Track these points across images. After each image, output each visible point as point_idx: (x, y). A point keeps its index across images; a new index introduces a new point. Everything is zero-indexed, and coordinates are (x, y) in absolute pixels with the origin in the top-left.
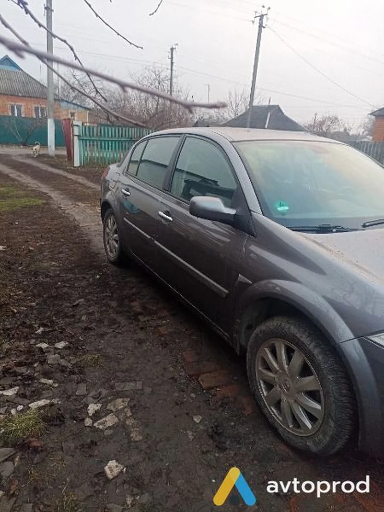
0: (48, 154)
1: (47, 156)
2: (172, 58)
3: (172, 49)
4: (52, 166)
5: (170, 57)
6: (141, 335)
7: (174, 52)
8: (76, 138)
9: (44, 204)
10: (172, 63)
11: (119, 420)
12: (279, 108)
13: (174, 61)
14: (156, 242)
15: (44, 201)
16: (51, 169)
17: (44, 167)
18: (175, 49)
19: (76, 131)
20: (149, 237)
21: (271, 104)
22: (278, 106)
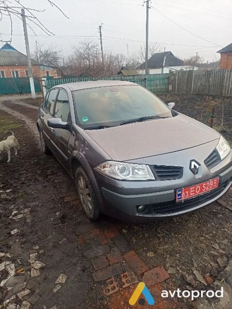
0: (32, 98)
1: (31, 99)
2: (100, 32)
3: (100, 27)
4: (33, 104)
5: (99, 31)
6: (47, 184)
7: (101, 28)
8: (44, 87)
9: (21, 127)
10: (101, 35)
11: (24, 216)
12: (171, 53)
13: (102, 34)
14: (51, 141)
15: (22, 125)
16: (31, 107)
17: (29, 106)
18: (102, 26)
19: (44, 83)
20: (49, 138)
21: (166, 51)
22: (170, 52)
